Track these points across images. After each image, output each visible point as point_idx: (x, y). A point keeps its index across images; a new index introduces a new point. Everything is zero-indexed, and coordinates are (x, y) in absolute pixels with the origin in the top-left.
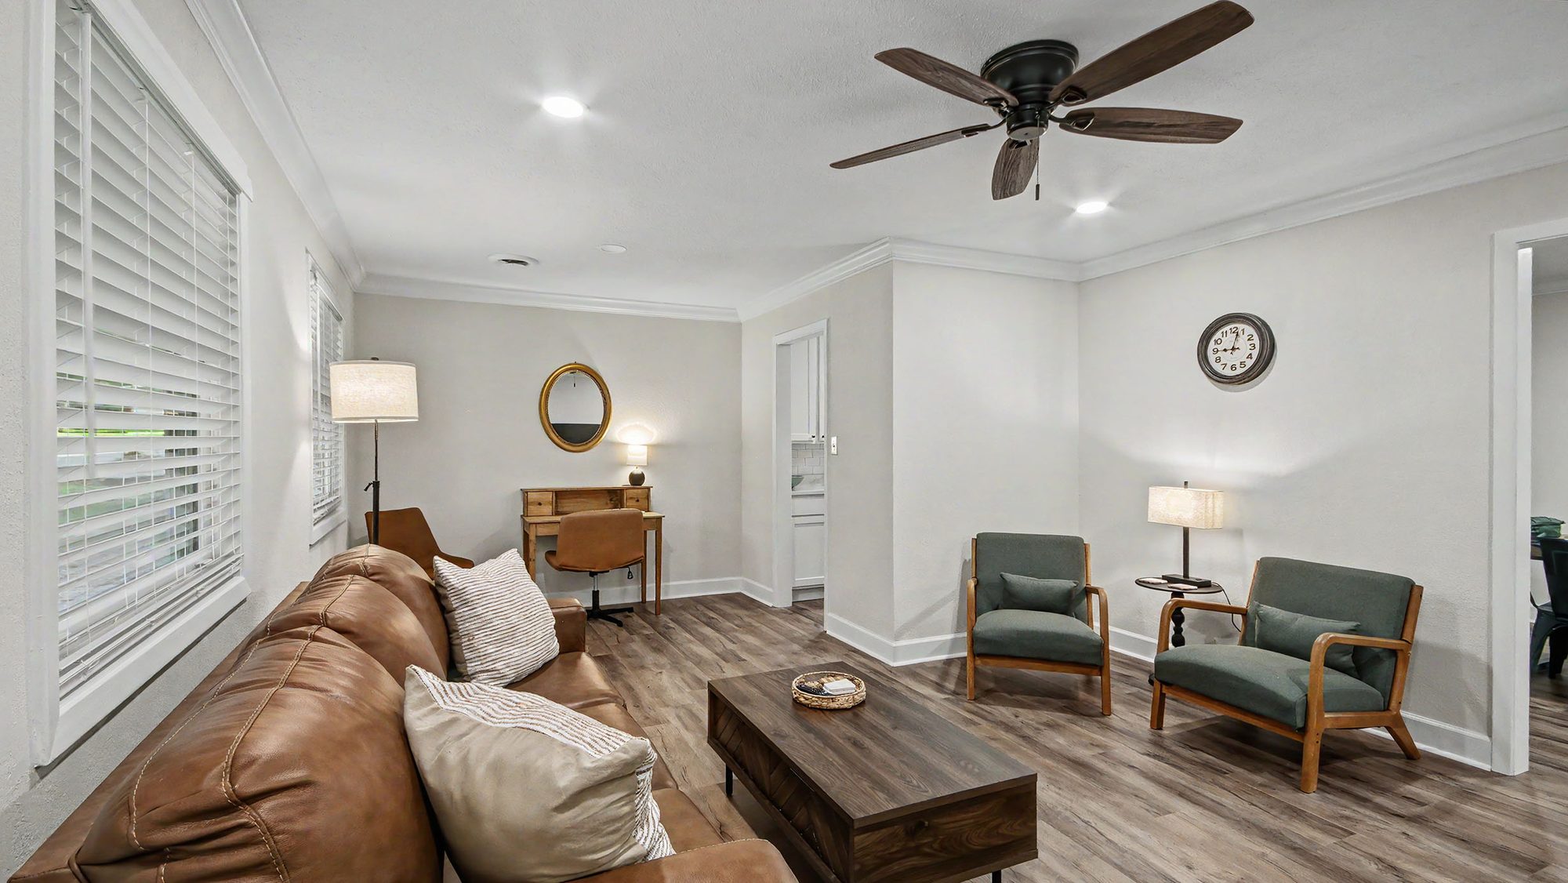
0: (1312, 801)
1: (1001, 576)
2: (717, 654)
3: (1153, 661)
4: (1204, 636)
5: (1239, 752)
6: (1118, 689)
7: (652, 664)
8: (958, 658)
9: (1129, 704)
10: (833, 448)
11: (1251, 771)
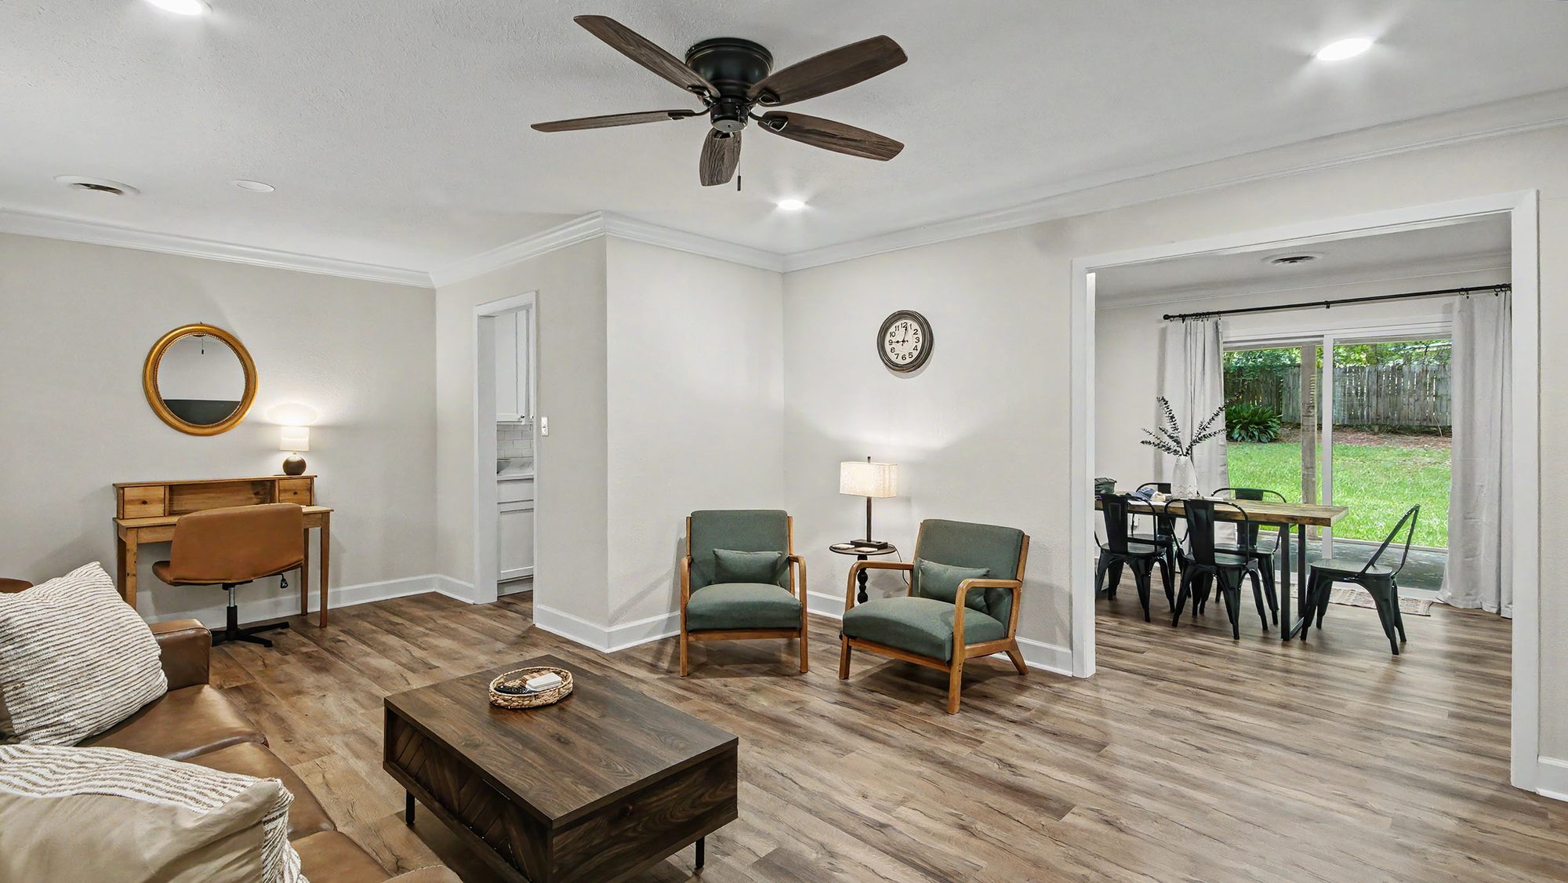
0: (956, 721)
1: (714, 552)
2: (400, 664)
3: (841, 618)
4: (883, 591)
5: (906, 688)
6: (814, 647)
7: (313, 688)
8: (673, 637)
9: (822, 660)
10: (543, 430)
11: (912, 703)
